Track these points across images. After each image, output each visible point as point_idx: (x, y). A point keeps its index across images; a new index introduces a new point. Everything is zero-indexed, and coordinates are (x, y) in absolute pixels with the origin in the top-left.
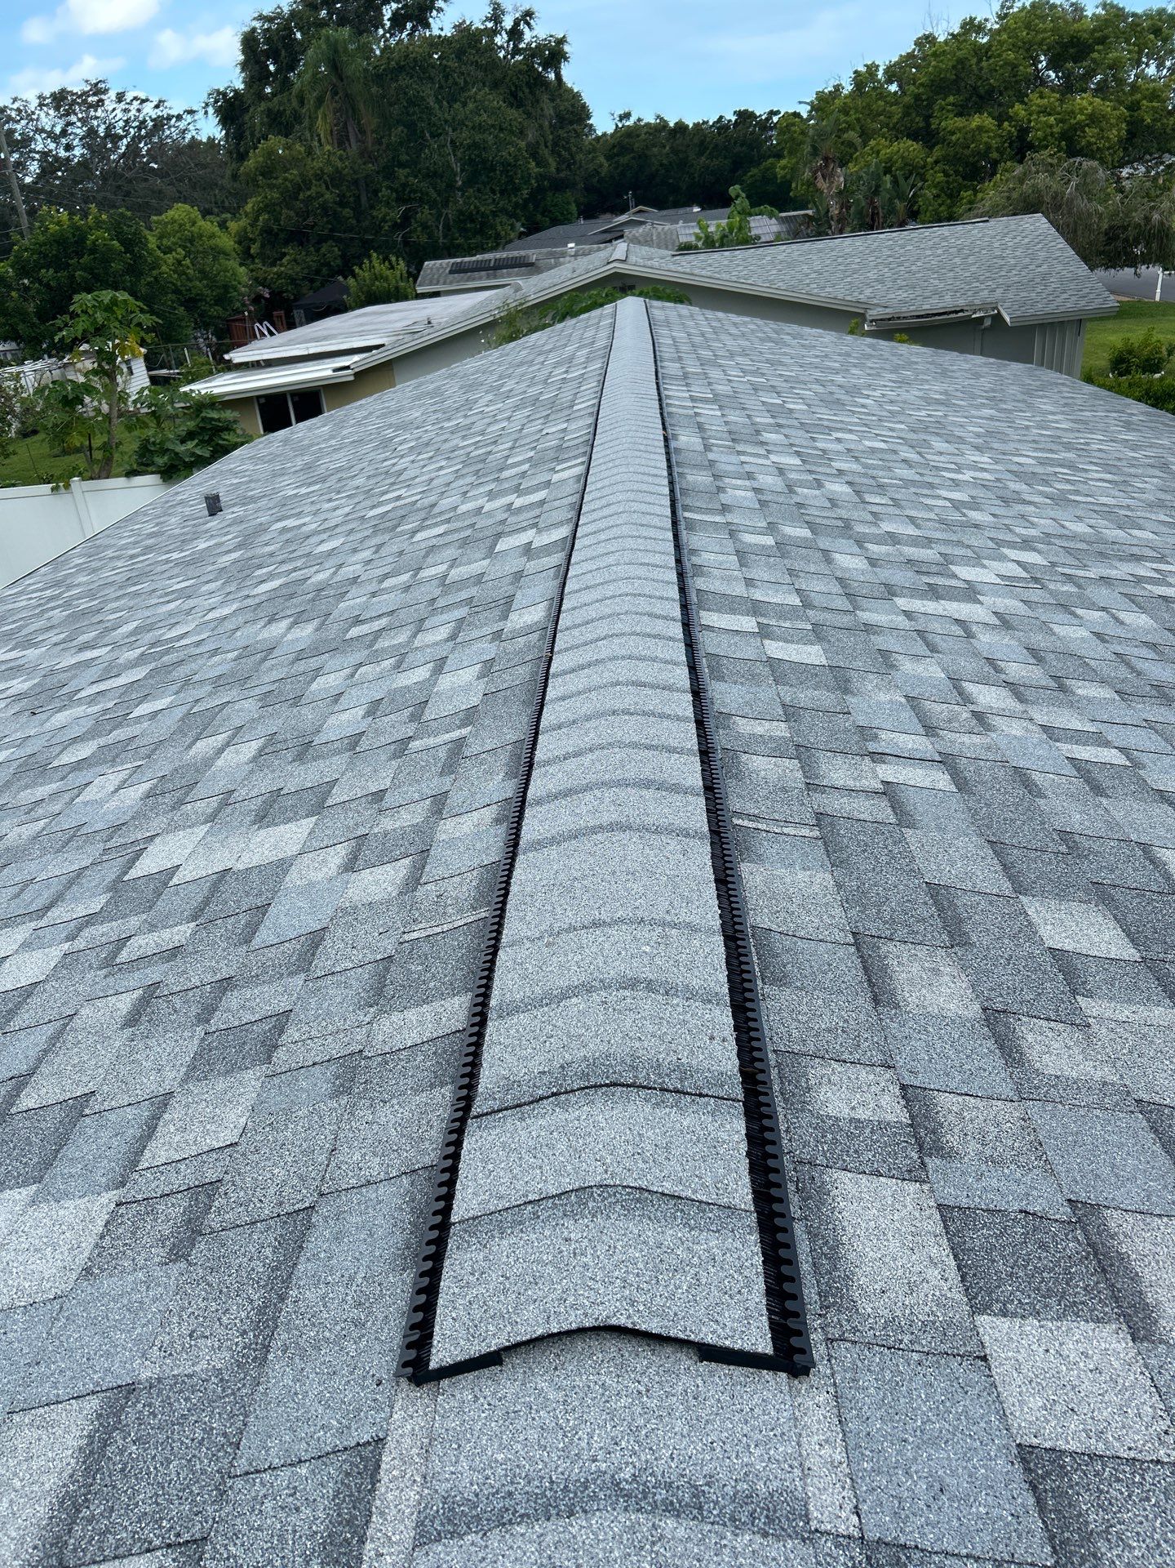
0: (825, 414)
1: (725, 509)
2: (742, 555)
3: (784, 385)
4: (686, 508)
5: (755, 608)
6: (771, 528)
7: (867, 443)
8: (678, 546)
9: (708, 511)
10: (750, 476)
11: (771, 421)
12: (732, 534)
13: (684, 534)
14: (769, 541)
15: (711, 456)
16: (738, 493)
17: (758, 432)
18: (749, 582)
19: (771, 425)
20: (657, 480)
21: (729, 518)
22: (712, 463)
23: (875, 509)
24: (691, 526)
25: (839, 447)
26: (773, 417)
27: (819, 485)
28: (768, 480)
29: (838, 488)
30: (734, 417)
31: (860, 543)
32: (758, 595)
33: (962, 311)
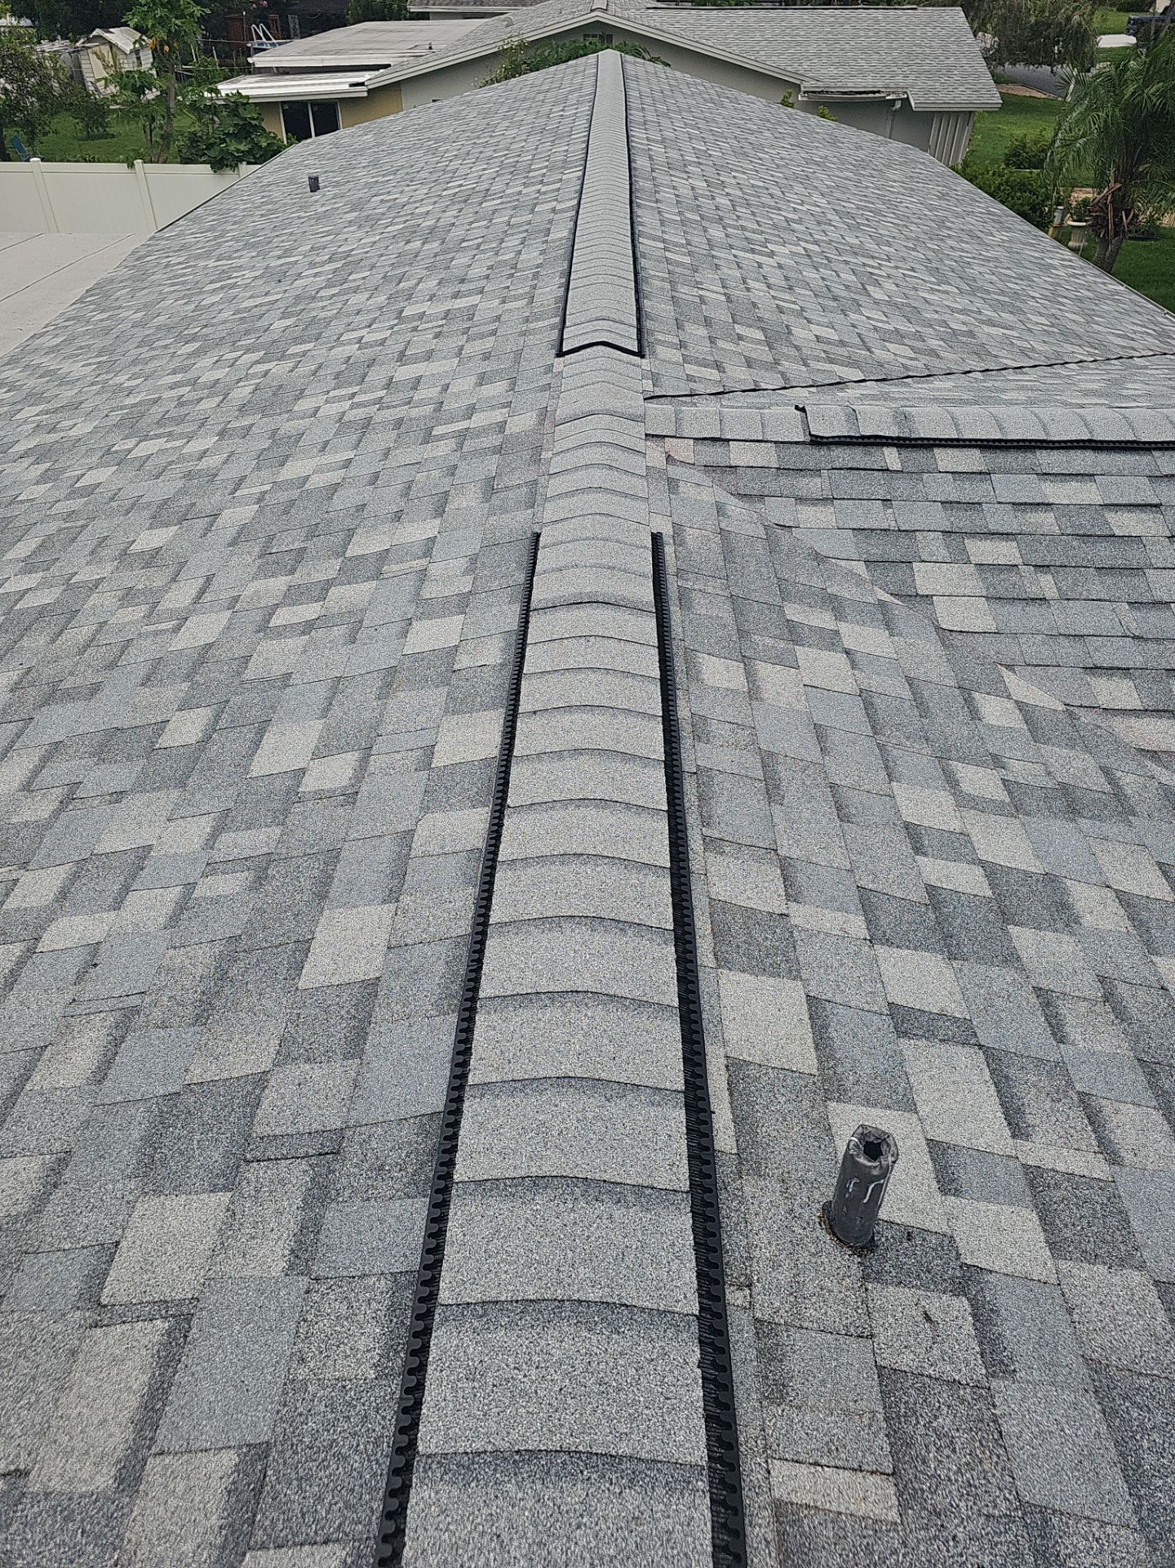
0: (732, 160)
1: (657, 201)
2: (662, 223)
3: (711, 137)
4: (637, 197)
5: (664, 241)
6: (680, 213)
7: (752, 181)
8: (631, 213)
9: (650, 201)
10: (674, 188)
11: (696, 160)
12: (659, 212)
13: (635, 209)
14: (678, 218)
15: (654, 174)
16: (667, 195)
17: (685, 166)
18: (663, 232)
19: (695, 162)
20: (624, 181)
21: (659, 205)
22: (654, 179)
23: (740, 214)
24: (639, 206)
25: (733, 181)
26: (697, 158)
27: (713, 198)
28: (685, 192)
29: (723, 201)
30: (674, 154)
31: (724, 228)
32: (666, 237)
33: (879, 92)
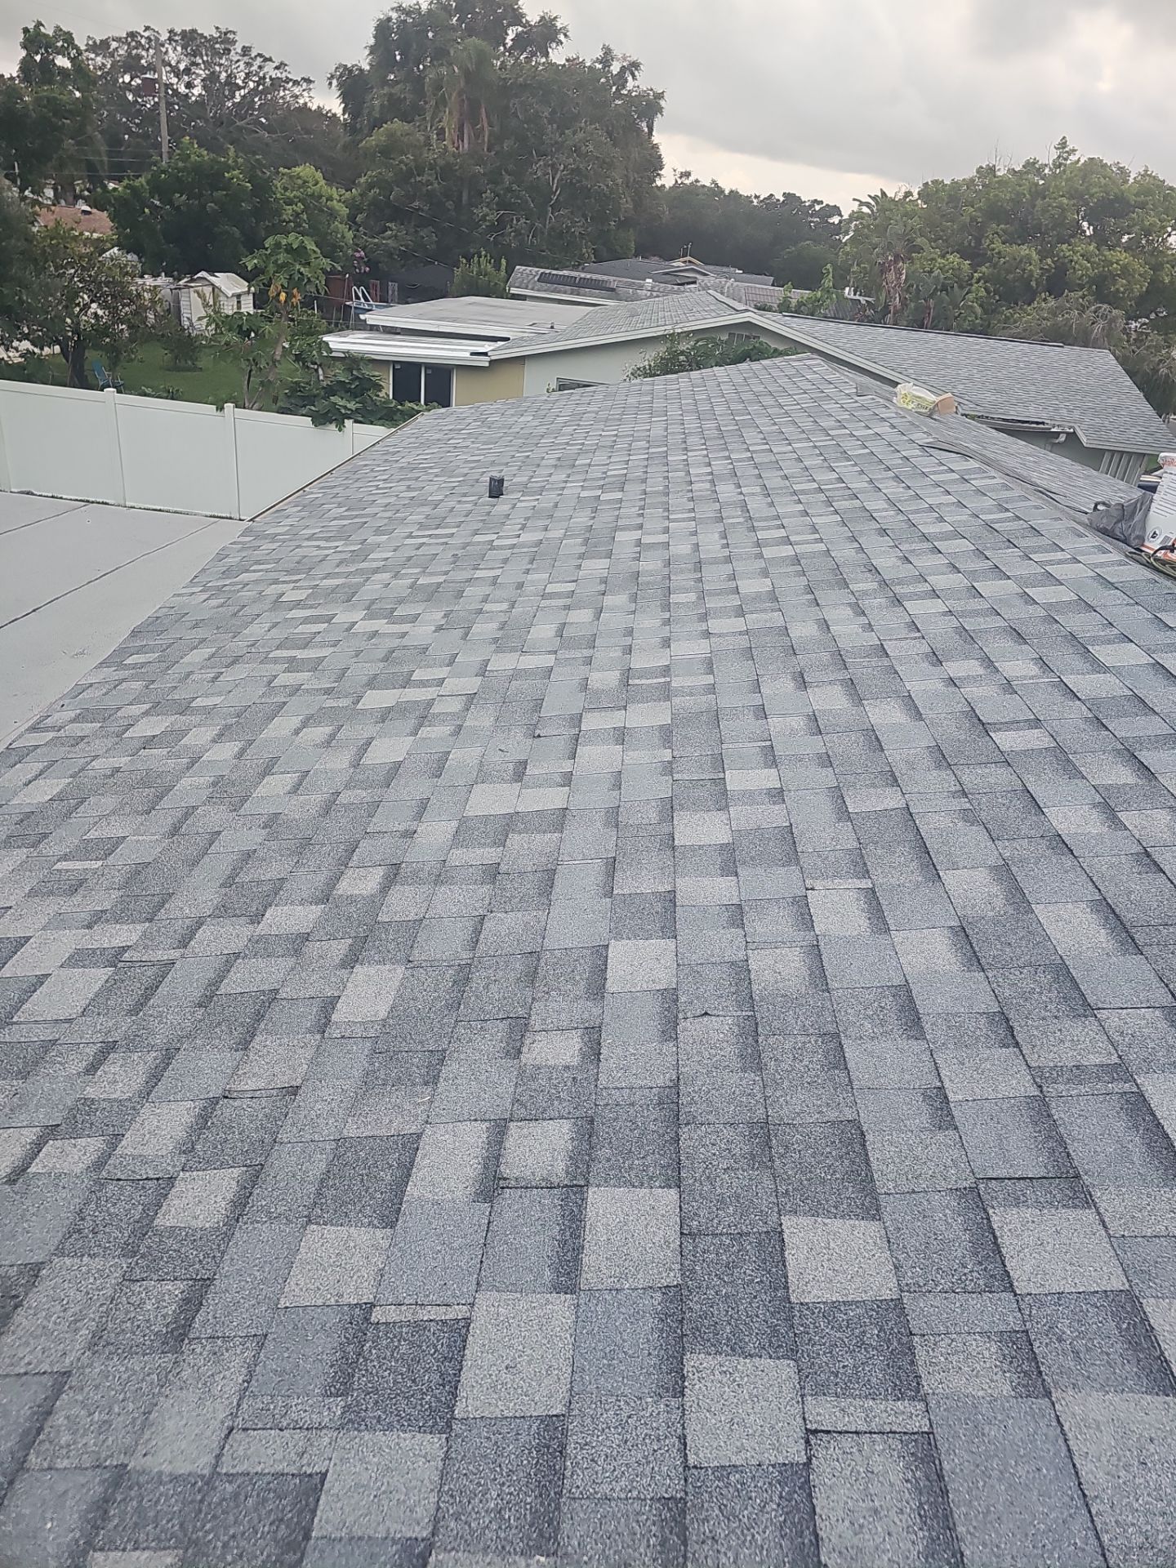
33: (1043, 423)
